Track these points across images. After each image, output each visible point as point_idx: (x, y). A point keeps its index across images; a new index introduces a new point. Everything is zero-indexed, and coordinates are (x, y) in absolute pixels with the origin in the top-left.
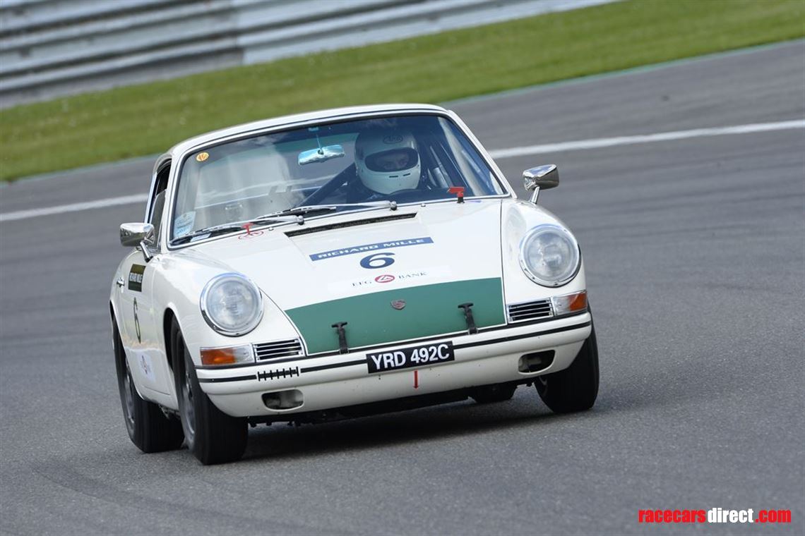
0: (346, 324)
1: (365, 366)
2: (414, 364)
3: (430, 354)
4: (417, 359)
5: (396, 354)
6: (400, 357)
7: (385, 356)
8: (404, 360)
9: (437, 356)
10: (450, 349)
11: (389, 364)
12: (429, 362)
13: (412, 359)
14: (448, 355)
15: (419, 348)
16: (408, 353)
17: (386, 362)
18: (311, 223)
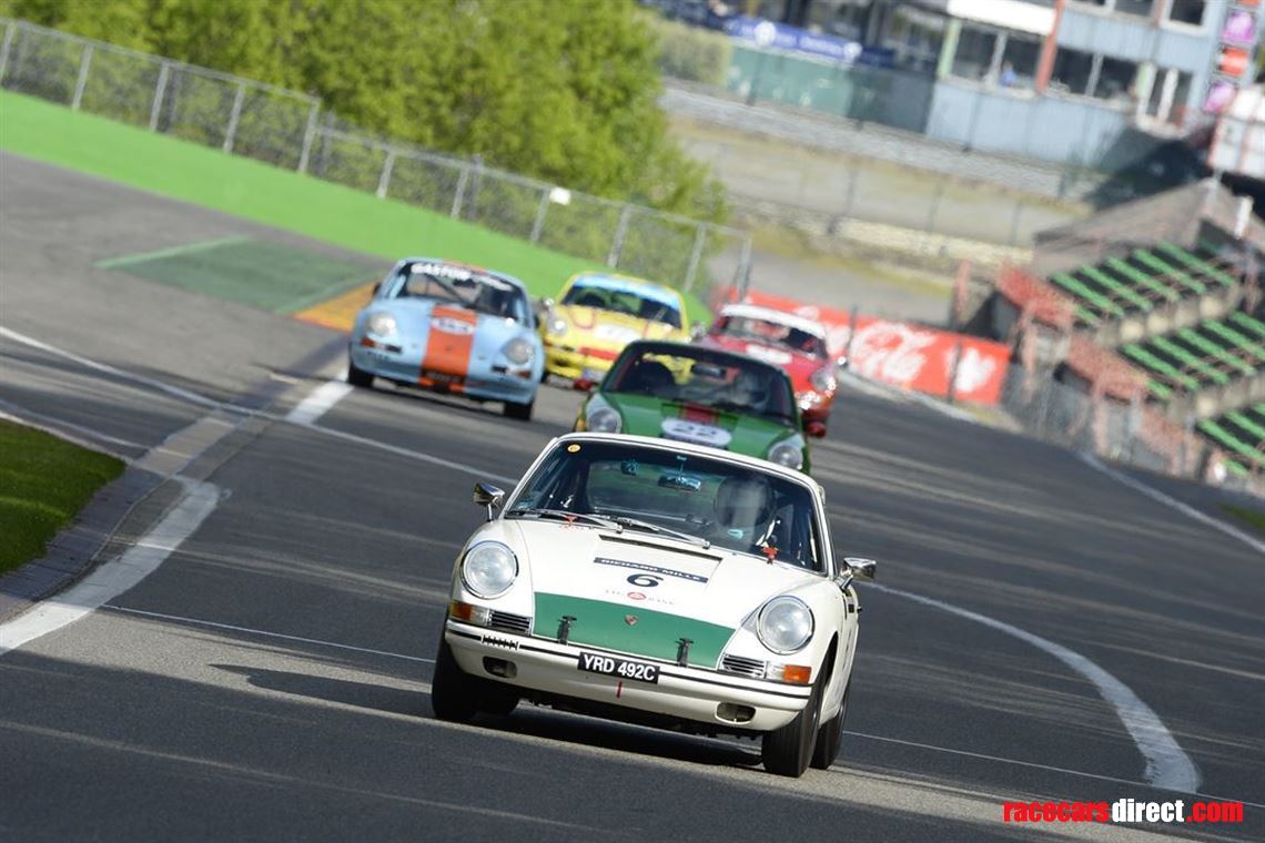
0: (575, 619)
1: (576, 662)
2: (620, 675)
3: (637, 671)
4: (624, 672)
5: (607, 660)
6: (609, 665)
7: (597, 658)
8: (611, 670)
9: (642, 675)
10: (657, 672)
11: (598, 667)
12: (633, 678)
13: (619, 670)
14: (652, 678)
15: (629, 663)
16: (618, 663)
17: (596, 664)
18: (627, 535)
